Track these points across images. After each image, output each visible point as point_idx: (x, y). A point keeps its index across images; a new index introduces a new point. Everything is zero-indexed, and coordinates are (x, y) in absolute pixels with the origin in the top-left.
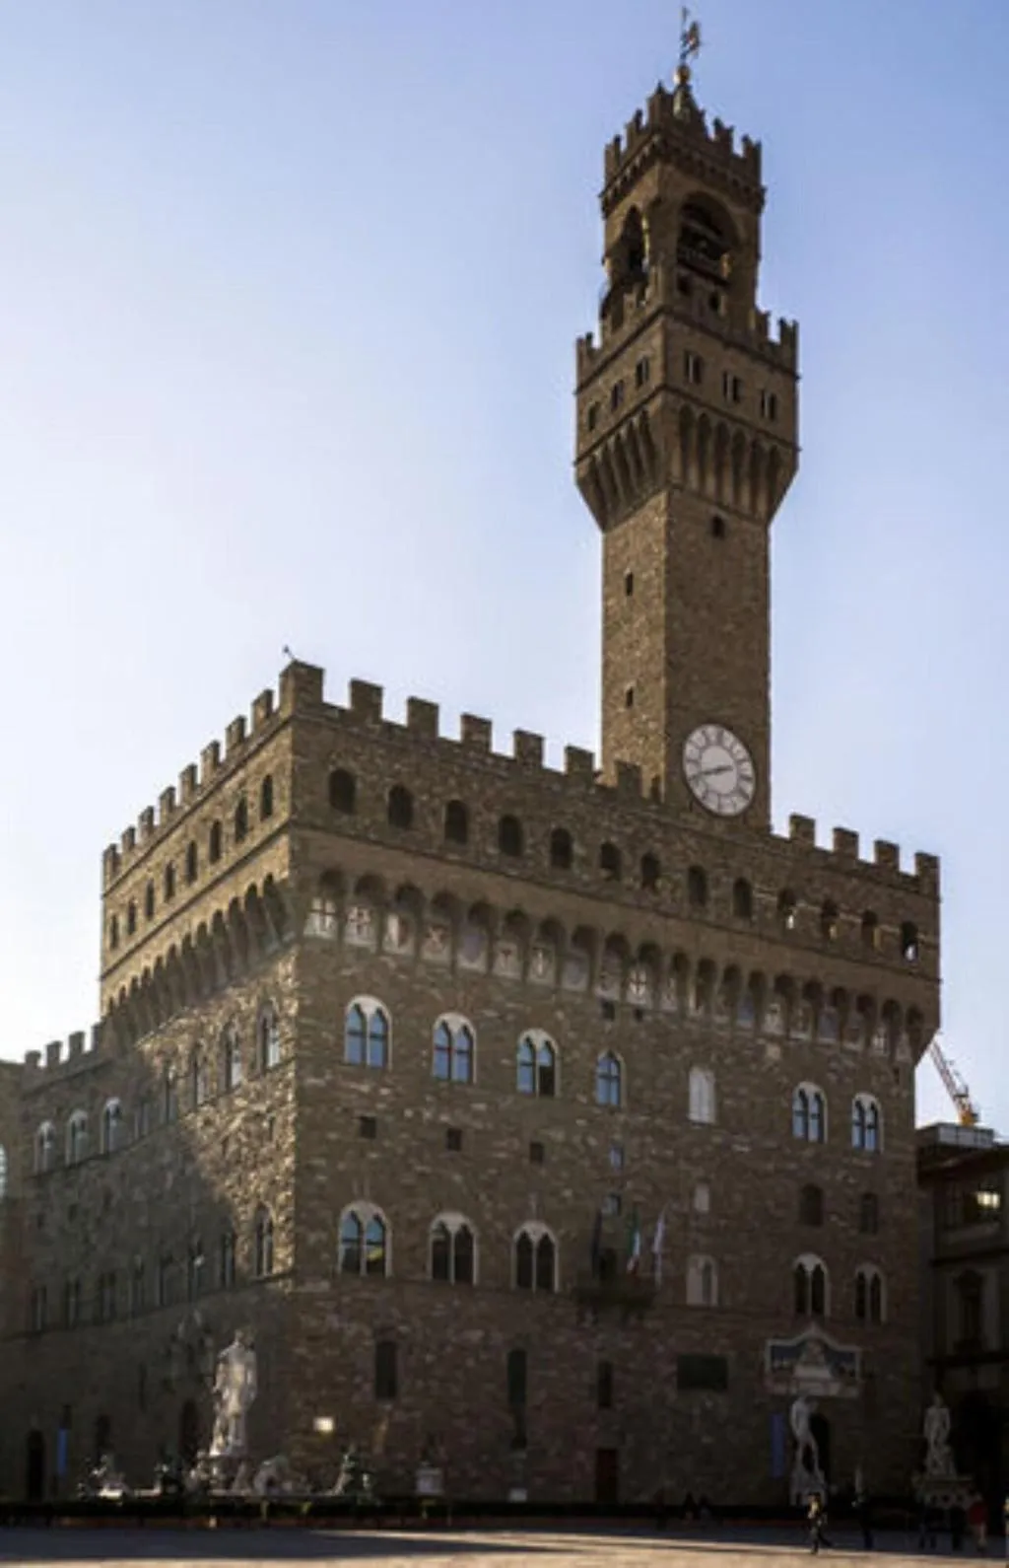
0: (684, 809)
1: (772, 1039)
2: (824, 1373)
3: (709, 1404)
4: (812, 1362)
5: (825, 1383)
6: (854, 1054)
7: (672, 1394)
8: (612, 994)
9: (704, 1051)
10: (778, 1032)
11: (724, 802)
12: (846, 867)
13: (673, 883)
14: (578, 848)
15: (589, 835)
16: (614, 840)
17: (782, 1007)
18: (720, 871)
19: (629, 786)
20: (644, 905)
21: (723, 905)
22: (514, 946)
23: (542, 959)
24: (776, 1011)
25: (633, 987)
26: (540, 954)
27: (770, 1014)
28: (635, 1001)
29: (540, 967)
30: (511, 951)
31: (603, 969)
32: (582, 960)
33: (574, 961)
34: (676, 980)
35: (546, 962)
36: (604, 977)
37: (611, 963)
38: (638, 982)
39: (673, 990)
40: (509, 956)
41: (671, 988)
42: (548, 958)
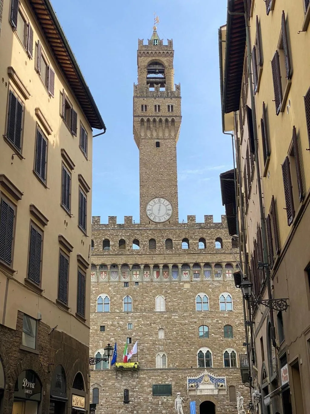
0: (147, 224)
1: (186, 282)
2: (212, 387)
3: (165, 400)
4: (206, 383)
5: (213, 390)
6: (218, 281)
7: (150, 398)
8: (127, 280)
9: (160, 291)
10: (188, 280)
11: (161, 218)
12: (208, 226)
13: (144, 245)
14: (111, 243)
15: (115, 238)
16: (123, 238)
17: (189, 272)
18: (160, 238)
19: (128, 222)
20: (133, 253)
21: (161, 248)
22: (95, 272)
23: (104, 274)
24: (187, 274)
25: (135, 276)
26: (104, 273)
27: (185, 275)
28: (135, 280)
29: (103, 276)
30: (94, 274)
31: (124, 273)
32: (117, 272)
33: (114, 273)
34: (149, 271)
35: (105, 275)
36: (125, 275)
37: (127, 271)
38: (136, 275)
39: (149, 274)
40: (94, 276)
41: (148, 274)
42: (106, 274)
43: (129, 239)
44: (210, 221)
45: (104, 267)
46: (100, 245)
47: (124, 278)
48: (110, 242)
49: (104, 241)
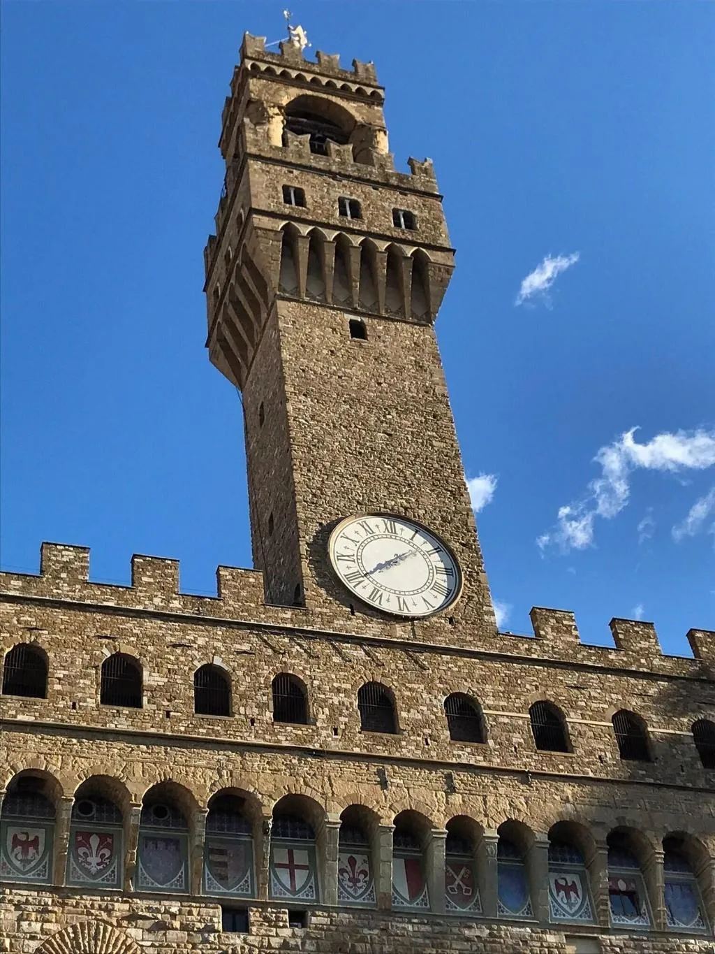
0: (341, 616)
1: (574, 933)
10: (585, 920)
11: (409, 600)
12: (642, 665)
13: (332, 707)
14: (150, 678)
15: (172, 658)
16: (218, 661)
17: (583, 880)
18: (416, 686)
19: (244, 593)
20: (280, 741)
21: (427, 731)
22: (41, 834)
23: (99, 849)
24: (574, 887)
25: (284, 876)
26: (95, 842)
27: (562, 893)
28: (289, 895)
29: (94, 860)
30: (36, 841)
31: (222, 852)
32: (176, 842)
33: (161, 845)
34: (365, 857)
35: (107, 853)
36: (224, 864)
37: (239, 843)
38: (292, 867)
39: (363, 872)
40: (31, 850)
41: (357, 870)
42: (110, 846)
43: (252, 670)
44: (644, 644)
45: (100, 811)
46: (88, 682)
47: (222, 879)
48: (146, 674)
49: (108, 665)
